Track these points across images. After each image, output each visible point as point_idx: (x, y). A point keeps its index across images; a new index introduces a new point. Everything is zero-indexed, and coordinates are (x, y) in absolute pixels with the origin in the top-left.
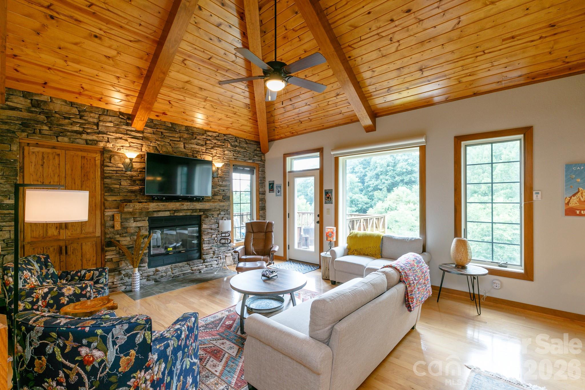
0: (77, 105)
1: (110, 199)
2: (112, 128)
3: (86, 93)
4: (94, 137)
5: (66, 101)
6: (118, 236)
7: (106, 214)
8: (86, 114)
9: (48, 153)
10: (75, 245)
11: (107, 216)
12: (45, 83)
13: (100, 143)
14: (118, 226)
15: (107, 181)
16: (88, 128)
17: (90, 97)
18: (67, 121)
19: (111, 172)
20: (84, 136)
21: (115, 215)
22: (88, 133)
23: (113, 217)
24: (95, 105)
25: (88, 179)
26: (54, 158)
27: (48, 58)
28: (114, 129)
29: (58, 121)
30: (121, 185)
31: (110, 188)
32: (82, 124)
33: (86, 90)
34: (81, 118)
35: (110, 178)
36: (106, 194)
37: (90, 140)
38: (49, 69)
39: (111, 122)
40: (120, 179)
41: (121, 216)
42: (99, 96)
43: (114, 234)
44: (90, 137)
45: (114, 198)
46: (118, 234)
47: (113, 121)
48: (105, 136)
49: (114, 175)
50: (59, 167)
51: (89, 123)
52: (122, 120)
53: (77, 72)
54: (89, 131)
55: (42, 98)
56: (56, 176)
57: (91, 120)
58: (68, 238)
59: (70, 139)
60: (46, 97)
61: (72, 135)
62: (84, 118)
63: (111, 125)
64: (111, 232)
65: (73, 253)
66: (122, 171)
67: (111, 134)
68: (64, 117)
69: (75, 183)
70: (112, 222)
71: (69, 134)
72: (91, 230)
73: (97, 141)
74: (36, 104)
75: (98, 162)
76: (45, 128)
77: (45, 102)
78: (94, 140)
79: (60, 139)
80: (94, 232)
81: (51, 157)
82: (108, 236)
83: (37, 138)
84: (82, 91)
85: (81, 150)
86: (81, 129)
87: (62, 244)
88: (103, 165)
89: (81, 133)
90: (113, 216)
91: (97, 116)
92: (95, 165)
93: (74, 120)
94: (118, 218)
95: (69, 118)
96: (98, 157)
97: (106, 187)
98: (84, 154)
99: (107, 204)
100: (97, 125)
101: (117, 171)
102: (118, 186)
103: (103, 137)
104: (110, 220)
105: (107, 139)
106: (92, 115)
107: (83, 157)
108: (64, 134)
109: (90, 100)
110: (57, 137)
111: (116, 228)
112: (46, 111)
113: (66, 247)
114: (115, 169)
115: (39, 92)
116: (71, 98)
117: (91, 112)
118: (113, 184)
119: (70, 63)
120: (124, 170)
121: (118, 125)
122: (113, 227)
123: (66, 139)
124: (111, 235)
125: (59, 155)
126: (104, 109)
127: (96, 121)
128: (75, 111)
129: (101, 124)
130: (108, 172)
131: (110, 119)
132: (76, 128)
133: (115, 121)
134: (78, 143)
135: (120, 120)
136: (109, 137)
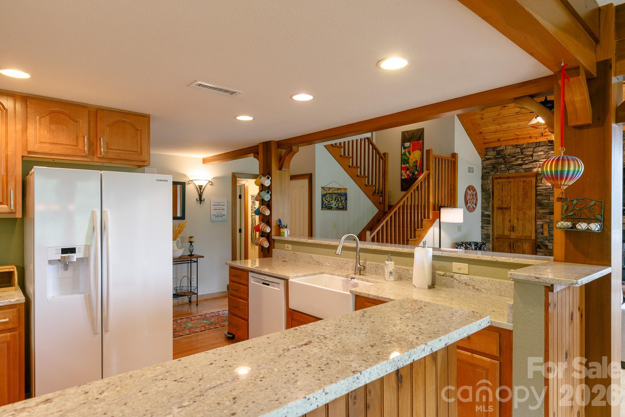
0: (520, 145)
1: (541, 211)
2: (542, 155)
3: (520, 137)
4: (530, 166)
5: (513, 146)
6: (547, 241)
7: (538, 223)
8: (524, 150)
9: (505, 182)
10: (519, 243)
11: (538, 224)
12: (499, 140)
13: (534, 169)
14: (546, 233)
15: (539, 197)
16: (526, 160)
17: (524, 138)
18: (514, 159)
19: (541, 190)
20: (524, 167)
21: (544, 224)
22: (526, 164)
23: (542, 226)
24: (530, 142)
25: (527, 197)
26: (508, 185)
27: (492, 128)
28: (544, 156)
29: (509, 160)
30: (549, 200)
31: (541, 203)
32: (522, 158)
33: (520, 135)
34: (522, 154)
35: (541, 195)
36: (538, 208)
37: (527, 169)
38: (496, 132)
39: (542, 151)
40: (549, 196)
41: (549, 226)
42: (529, 136)
43: (544, 239)
44: (527, 166)
45: (544, 211)
46: (547, 240)
47: (543, 149)
48: (537, 163)
49: (543, 193)
50: (510, 191)
51: (527, 156)
52: (550, 147)
53: (508, 128)
54: (526, 162)
55: (501, 148)
56: (509, 196)
57: (528, 153)
58: (515, 238)
59: (516, 170)
60: (503, 147)
61: (517, 168)
62: (523, 153)
63: (542, 153)
64: (541, 237)
65: (518, 249)
66: (550, 188)
67: (542, 160)
68: (513, 156)
69: (519, 200)
70: (542, 229)
71: (515, 167)
72: (529, 234)
73: (532, 168)
74: (498, 153)
75: (534, 184)
76: (503, 166)
77: (502, 150)
78: (530, 168)
79: (510, 171)
80: (531, 236)
81: (506, 184)
82: (539, 240)
83: (499, 174)
84: (517, 137)
85: (524, 177)
86: (522, 162)
87: (511, 241)
88: (536, 186)
89: (521, 165)
90: (543, 224)
91: (532, 149)
92: (532, 186)
93: (518, 157)
94: (546, 226)
95: (515, 157)
96: (534, 180)
97: (538, 202)
98: (525, 179)
99: (538, 215)
100: (532, 156)
101: (546, 189)
102: (547, 201)
103: (536, 164)
104: (541, 228)
105: (539, 165)
106: (529, 150)
107: (524, 182)
108: (512, 167)
109: (525, 140)
110: (509, 170)
111: (544, 235)
112: (503, 155)
113: (513, 244)
114: (544, 187)
115: (499, 145)
116: (515, 143)
117: (528, 148)
118: (543, 200)
119: (502, 125)
120: (552, 187)
121: (547, 152)
122: (543, 234)
123: (514, 171)
124: (541, 240)
125: (510, 182)
126: (537, 142)
127: (531, 153)
128: (518, 150)
129: (534, 154)
130: (540, 190)
131: (541, 148)
132: (519, 162)
133: (545, 149)
134: (520, 172)
135: (548, 147)
136: (540, 163)
